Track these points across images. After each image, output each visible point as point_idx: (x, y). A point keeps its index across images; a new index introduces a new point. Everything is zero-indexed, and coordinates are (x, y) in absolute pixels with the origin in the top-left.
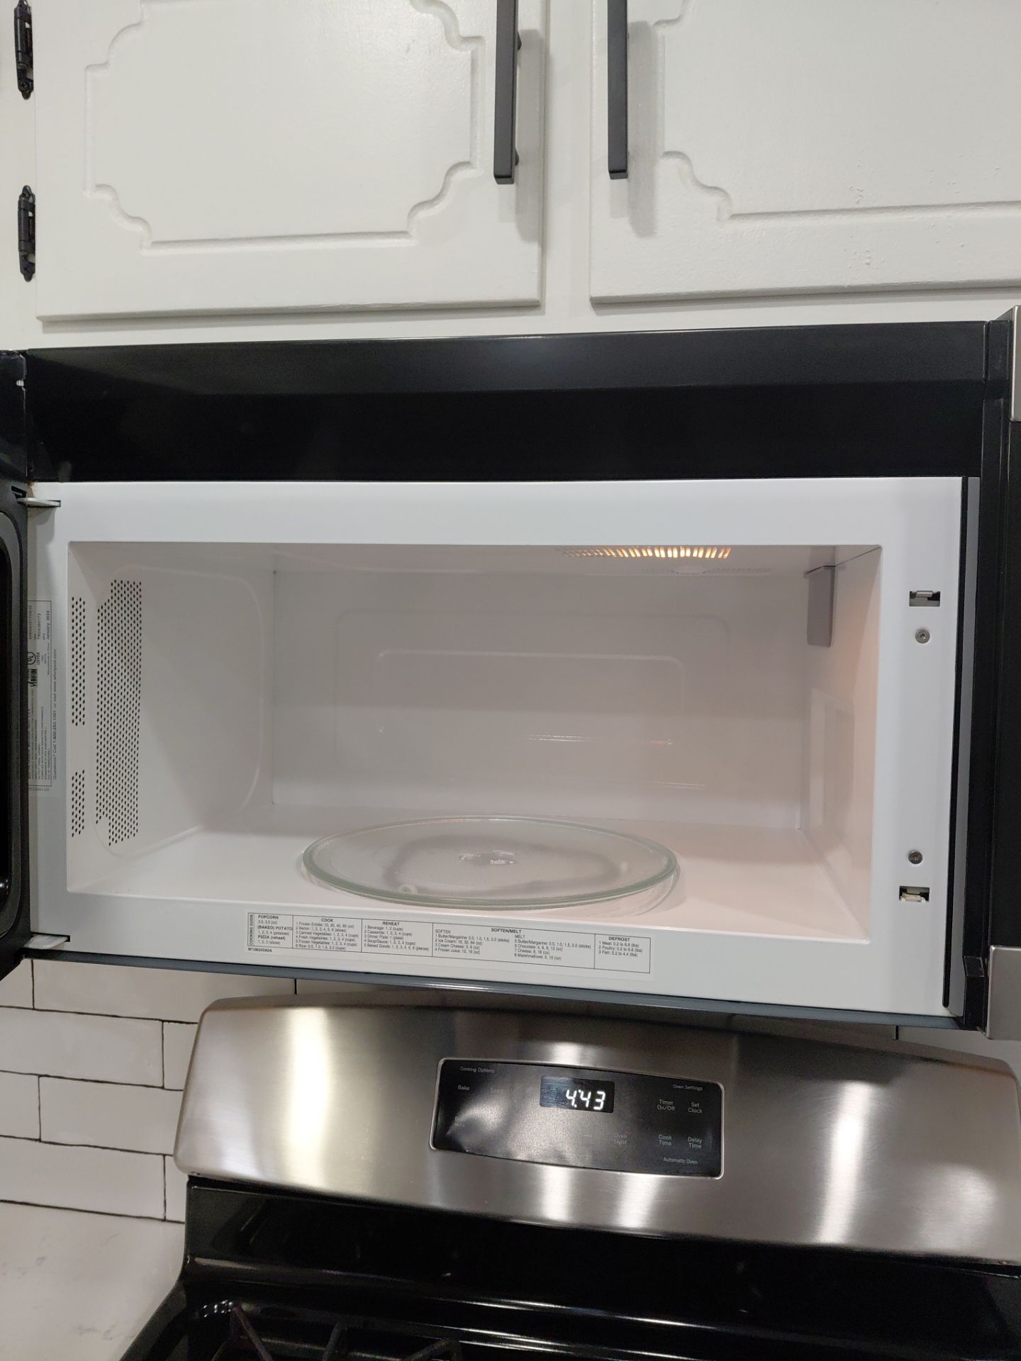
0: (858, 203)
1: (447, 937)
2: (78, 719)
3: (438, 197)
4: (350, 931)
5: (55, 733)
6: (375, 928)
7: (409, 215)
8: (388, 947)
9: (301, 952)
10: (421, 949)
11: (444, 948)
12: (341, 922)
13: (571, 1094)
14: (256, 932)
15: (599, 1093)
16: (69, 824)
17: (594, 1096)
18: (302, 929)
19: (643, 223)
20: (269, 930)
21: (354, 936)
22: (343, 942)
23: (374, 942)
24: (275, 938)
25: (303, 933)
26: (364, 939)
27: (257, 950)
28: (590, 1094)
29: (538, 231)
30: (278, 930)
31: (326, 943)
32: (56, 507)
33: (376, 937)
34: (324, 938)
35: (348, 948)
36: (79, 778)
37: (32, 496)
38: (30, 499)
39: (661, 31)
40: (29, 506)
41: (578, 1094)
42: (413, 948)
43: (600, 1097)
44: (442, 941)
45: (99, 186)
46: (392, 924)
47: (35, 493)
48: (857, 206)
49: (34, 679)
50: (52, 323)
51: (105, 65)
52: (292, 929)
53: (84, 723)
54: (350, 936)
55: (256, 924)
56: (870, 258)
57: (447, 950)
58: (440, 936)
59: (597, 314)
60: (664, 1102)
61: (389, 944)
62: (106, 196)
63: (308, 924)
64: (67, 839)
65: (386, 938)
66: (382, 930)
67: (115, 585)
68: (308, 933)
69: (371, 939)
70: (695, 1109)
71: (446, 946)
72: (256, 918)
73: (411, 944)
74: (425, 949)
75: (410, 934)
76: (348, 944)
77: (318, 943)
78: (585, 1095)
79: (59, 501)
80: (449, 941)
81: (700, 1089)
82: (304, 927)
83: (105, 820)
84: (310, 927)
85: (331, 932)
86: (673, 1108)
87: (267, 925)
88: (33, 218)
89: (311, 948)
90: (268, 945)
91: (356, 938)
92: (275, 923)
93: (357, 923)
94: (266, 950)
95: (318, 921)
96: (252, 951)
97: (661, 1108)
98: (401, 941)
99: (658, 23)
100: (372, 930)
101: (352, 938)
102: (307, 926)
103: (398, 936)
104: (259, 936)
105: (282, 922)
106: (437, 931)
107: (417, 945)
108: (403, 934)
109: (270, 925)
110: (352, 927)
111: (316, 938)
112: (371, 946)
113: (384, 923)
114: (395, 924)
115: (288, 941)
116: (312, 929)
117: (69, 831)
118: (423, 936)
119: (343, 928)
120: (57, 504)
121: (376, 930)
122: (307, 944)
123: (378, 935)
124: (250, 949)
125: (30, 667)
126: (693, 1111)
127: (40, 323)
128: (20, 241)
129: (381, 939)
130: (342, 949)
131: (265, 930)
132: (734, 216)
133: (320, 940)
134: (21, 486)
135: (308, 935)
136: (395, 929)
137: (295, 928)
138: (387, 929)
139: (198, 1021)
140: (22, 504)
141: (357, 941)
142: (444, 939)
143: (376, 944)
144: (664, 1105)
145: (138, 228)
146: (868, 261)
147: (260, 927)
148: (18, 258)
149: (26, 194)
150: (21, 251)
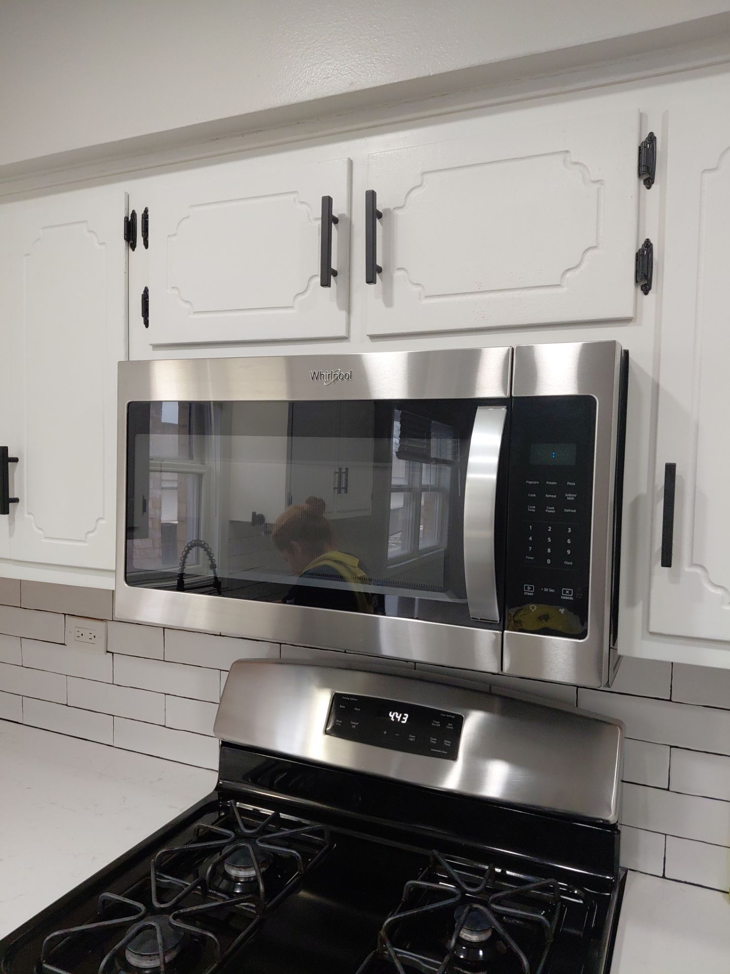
0: (479, 289)
3: (305, 291)
7: (294, 299)
13: (392, 714)
15: (405, 715)
17: (403, 716)
19: (388, 301)
28: (401, 715)
29: (347, 306)
39: (397, 212)
41: (395, 715)
43: (405, 717)
45: (173, 288)
48: (479, 290)
50: (155, 346)
51: (175, 235)
56: (484, 315)
59: (372, 342)
60: (435, 722)
62: (176, 292)
70: (450, 726)
78: (399, 715)
81: (453, 717)
86: (439, 725)
88: (148, 301)
97: (434, 724)
99: (395, 208)
126: (449, 727)
127: (151, 347)
128: (142, 312)
132: (426, 297)
139: (229, 670)
144: (435, 723)
145: (188, 306)
146: (483, 316)
148: (142, 319)
149: (146, 291)
150: (143, 316)
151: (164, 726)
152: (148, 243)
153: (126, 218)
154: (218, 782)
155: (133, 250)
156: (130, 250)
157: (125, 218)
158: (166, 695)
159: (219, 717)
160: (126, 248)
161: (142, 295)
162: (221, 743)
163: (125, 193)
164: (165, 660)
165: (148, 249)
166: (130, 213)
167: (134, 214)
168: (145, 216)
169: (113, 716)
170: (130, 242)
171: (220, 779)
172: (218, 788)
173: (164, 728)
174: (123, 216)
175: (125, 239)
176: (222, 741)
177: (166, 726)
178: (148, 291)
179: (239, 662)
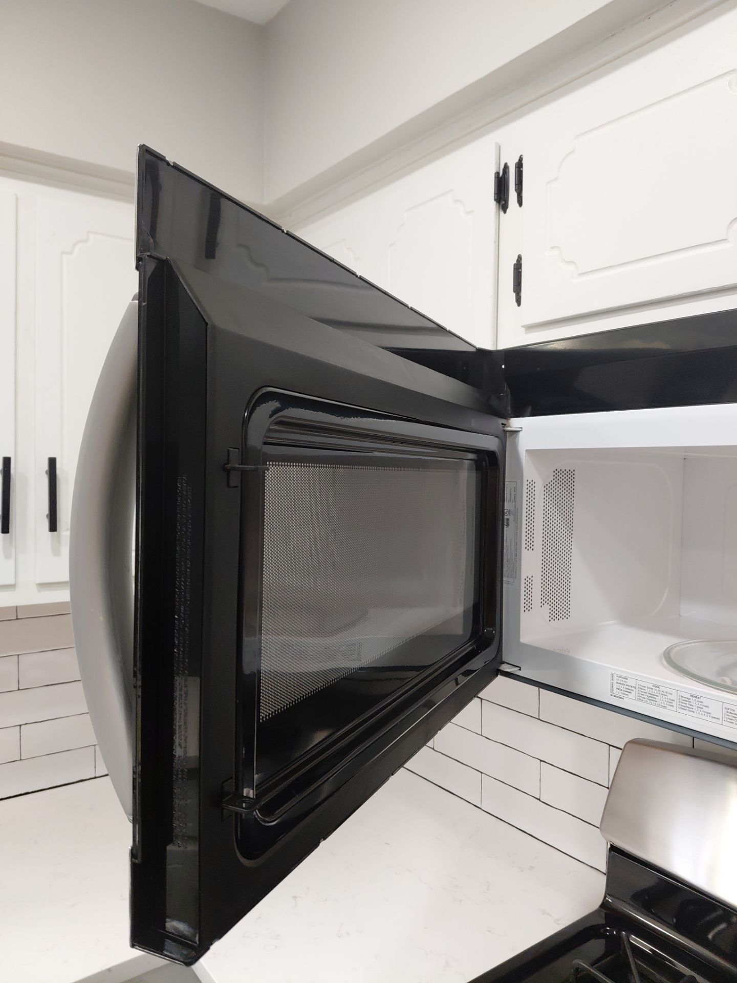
1: (732, 713)
2: (530, 547)
4: (669, 697)
5: (516, 554)
6: (685, 698)
8: (694, 712)
9: (640, 703)
10: (715, 718)
11: (730, 721)
12: (665, 690)
14: (616, 686)
16: (522, 605)
18: (641, 689)
20: (623, 686)
21: (672, 700)
22: (666, 703)
23: (685, 707)
24: (626, 691)
25: (642, 692)
26: (678, 703)
27: (615, 696)
30: (627, 687)
31: (655, 701)
32: (519, 431)
33: (686, 703)
34: (654, 698)
35: (669, 707)
36: (530, 580)
37: (510, 427)
38: (509, 429)
40: (508, 431)
42: (710, 716)
44: (729, 716)
45: (553, 248)
46: (696, 697)
47: (511, 425)
49: (508, 524)
50: (530, 328)
51: (556, 179)
52: (636, 688)
53: (533, 549)
54: (670, 699)
55: (615, 681)
57: (732, 723)
58: (728, 712)
61: (694, 710)
62: (556, 252)
63: (645, 687)
64: (521, 613)
65: (693, 706)
66: (690, 700)
67: (556, 472)
68: (645, 693)
69: (682, 704)
71: (731, 719)
72: (615, 676)
73: (708, 713)
74: (717, 719)
75: (707, 707)
76: (669, 705)
77: (651, 700)
79: (521, 428)
80: (734, 717)
82: (642, 688)
83: (547, 607)
84: (646, 688)
85: (658, 695)
87: (621, 682)
88: (521, 272)
89: (646, 702)
90: (621, 695)
91: (673, 702)
92: (626, 682)
93: (674, 692)
94: (621, 698)
95: (651, 686)
96: (612, 696)
98: (702, 710)
100: (684, 699)
101: (671, 701)
102: (644, 688)
103: (700, 706)
104: (617, 688)
105: (631, 682)
106: (726, 708)
107: (712, 715)
108: (703, 706)
109: (623, 683)
110: (671, 694)
111: (649, 697)
112: (683, 709)
113: (691, 696)
114: (698, 698)
115: (632, 695)
116: (647, 690)
117: (522, 609)
118: (716, 709)
119: (666, 694)
120: (520, 429)
121: (686, 699)
122: (644, 699)
123: (687, 703)
124: (612, 695)
125: (506, 517)
127: (524, 329)
128: (514, 286)
129: (689, 706)
130: (665, 707)
131: (620, 685)
133: (652, 698)
134: (504, 421)
135: (645, 694)
136: (697, 701)
137: (637, 688)
138: (693, 700)
140: (504, 431)
141: (674, 704)
142: (730, 714)
143: (686, 708)
145: (571, 268)
147: (617, 683)
148: (514, 295)
149: (519, 259)
150: (514, 291)
151: (539, 800)
152: (522, 199)
153: (498, 173)
154: (605, 897)
155: (505, 212)
156: (502, 213)
157: (495, 174)
158: (542, 762)
159: (609, 811)
160: (496, 212)
161: (515, 265)
162: (609, 846)
163: (497, 144)
164: (540, 718)
165: (522, 207)
166: (502, 167)
167: (506, 167)
168: (519, 165)
169: (482, 773)
170: (501, 204)
171: (608, 893)
172: (604, 905)
173: (538, 801)
174: (494, 171)
175: (495, 200)
176: (611, 845)
177: (541, 800)
178: (521, 259)
179: (634, 742)
